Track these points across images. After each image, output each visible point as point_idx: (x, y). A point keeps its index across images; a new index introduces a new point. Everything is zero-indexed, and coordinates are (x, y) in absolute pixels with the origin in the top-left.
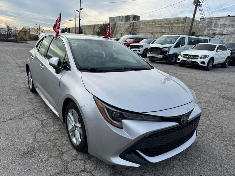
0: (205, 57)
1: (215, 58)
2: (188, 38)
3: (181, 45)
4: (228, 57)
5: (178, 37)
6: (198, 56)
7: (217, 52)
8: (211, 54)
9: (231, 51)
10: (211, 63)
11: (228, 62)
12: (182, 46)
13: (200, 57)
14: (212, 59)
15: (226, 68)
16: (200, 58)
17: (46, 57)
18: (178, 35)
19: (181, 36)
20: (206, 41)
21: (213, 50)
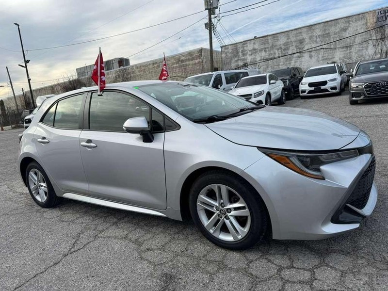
0: (260, 94)
1: (271, 92)
2: (225, 74)
3: (219, 86)
4: (283, 89)
5: (211, 76)
6: (251, 95)
7: (270, 84)
8: (264, 88)
9: (282, 80)
10: (269, 100)
11: (284, 95)
12: (221, 86)
13: (253, 95)
14: (269, 94)
15: (284, 104)
16: (254, 97)
17: (90, 129)
18: (210, 73)
19: (215, 73)
20: (246, 74)
21: (265, 83)
